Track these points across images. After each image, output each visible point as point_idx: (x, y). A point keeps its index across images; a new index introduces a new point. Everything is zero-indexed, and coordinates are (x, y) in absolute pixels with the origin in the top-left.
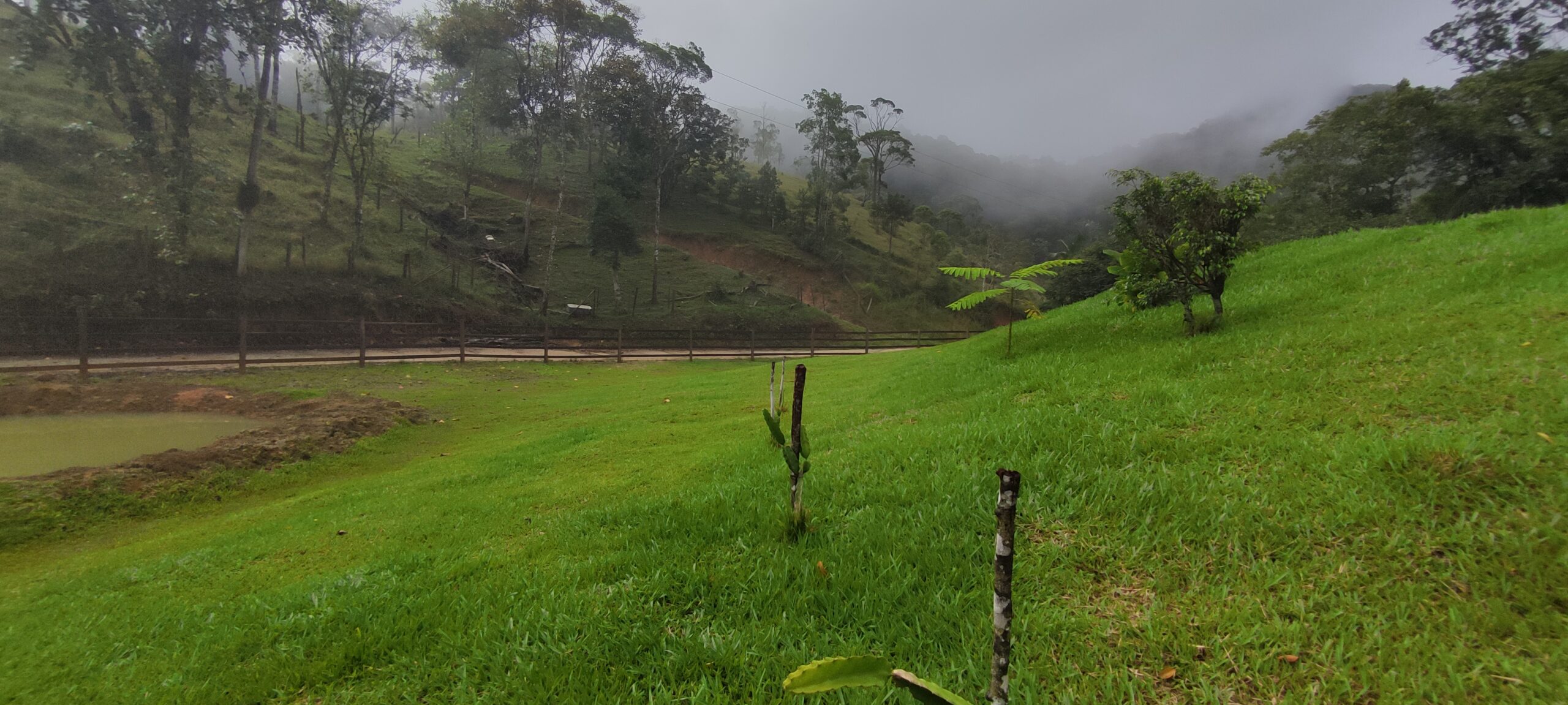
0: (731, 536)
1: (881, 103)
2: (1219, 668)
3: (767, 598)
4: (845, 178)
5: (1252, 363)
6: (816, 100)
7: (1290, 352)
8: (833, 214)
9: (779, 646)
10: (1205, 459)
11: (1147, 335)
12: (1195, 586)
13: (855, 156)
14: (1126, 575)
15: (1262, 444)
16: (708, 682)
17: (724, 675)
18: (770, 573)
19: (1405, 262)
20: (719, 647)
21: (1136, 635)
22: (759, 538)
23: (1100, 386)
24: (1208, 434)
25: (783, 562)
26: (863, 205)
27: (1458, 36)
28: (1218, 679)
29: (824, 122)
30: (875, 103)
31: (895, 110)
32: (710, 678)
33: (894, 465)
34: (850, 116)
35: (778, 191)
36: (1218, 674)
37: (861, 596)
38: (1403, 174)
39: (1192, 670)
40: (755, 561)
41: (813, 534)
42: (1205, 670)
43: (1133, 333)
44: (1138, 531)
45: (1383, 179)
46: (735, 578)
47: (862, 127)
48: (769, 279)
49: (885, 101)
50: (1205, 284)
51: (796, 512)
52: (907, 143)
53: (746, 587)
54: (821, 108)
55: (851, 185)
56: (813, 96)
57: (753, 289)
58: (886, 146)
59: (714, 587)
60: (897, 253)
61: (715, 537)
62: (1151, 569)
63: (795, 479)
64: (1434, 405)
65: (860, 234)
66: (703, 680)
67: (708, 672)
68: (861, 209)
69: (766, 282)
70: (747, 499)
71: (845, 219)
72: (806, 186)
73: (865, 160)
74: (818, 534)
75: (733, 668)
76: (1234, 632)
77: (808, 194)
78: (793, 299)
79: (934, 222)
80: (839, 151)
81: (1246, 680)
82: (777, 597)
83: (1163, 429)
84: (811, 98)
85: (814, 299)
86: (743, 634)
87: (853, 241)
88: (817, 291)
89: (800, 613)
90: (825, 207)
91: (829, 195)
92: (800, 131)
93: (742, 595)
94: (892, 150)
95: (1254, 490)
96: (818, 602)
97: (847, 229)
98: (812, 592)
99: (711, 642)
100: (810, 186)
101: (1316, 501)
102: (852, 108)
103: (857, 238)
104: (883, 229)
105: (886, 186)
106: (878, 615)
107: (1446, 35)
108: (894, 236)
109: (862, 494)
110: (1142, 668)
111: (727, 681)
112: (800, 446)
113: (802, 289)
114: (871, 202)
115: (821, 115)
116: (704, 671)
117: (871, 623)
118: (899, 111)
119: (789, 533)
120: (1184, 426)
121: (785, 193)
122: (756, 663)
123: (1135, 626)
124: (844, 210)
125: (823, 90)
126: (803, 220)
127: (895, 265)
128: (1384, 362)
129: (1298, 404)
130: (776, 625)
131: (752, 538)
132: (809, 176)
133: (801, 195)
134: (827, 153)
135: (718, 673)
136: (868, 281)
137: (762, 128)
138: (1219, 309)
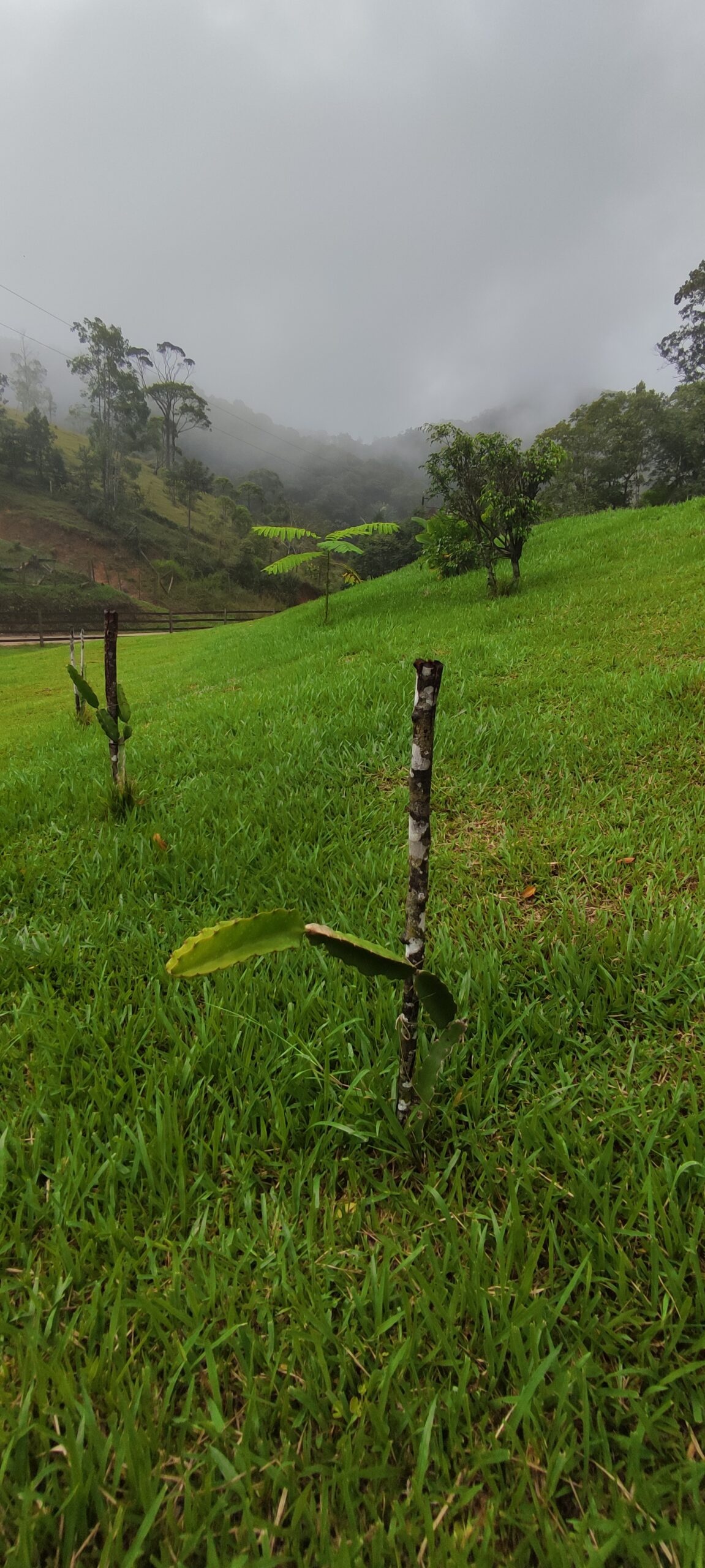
0: (41, 821)
1: (168, 349)
2: (573, 879)
3: (97, 884)
4: (134, 437)
5: (550, 618)
6: (89, 332)
7: (578, 608)
8: (122, 481)
9: (119, 933)
10: (527, 700)
11: (455, 599)
12: (538, 813)
13: (144, 412)
14: (477, 810)
15: (570, 684)
16: (34, 989)
17: (53, 977)
18: (96, 854)
19: (651, 536)
20: (42, 946)
21: (495, 863)
22: (76, 820)
23: (421, 644)
24: (526, 679)
25: (111, 842)
26: (156, 474)
27: (680, 347)
28: (573, 888)
29: (103, 362)
30: (163, 347)
31: (186, 360)
32: (36, 983)
33: (224, 730)
34: (134, 360)
35: (53, 446)
36: (573, 884)
37: (210, 865)
38: (635, 471)
39: (549, 884)
40: (76, 845)
41: (143, 808)
42: (562, 883)
43: (444, 597)
44: (482, 768)
45: (621, 475)
46: (53, 867)
47: (149, 377)
48: (54, 554)
49: (173, 348)
50: (506, 548)
51: (120, 786)
52: (201, 401)
53: (68, 875)
54: (97, 344)
55: (141, 446)
56: (86, 326)
57: (35, 565)
58: (178, 403)
59: (27, 880)
60: (197, 528)
61: (21, 825)
62: (497, 802)
63: (115, 747)
64: (691, 646)
65: (154, 505)
66: (27, 986)
67: (33, 977)
68: (154, 478)
69: (49, 557)
70: (57, 781)
71: (137, 487)
72: (87, 444)
73: (154, 419)
74: (149, 806)
75: (65, 967)
76: (579, 847)
77: (91, 454)
78: (84, 577)
79: (235, 495)
80: (123, 401)
81: (595, 886)
82: (108, 880)
83: (485, 678)
84: (83, 329)
85: (108, 578)
86: (72, 926)
87: (147, 513)
88: (111, 569)
89: (139, 893)
90: (114, 470)
91: (116, 456)
92: (74, 371)
93: (64, 884)
94: (185, 409)
95: (571, 724)
96: (159, 878)
97: (141, 499)
98: (152, 867)
99: (31, 942)
100: (92, 444)
101: (620, 728)
102: (134, 351)
103: (152, 509)
104: (181, 501)
105: (180, 453)
106: (232, 882)
107: (672, 344)
108: (193, 509)
109: (193, 761)
110: (504, 892)
111: (59, 982)
112: (117, 708)
113: (93, 567)
114: (164, 469)
115: (98, 352)
116: (27, 977)
117: (225, 891)
118: (190, 362)
119: (114, 810)
120: (503, 674)
121: (61, 450)
122: (93, 957)
123: (493, 854)
124: (134, 476)
125: (97, 319)
126: (88, 484)
127: (196, 541)
128: (649, 614)
129: (591, 651)
130: (112, 911)
131: (68, 821)
132: (89, 431)
133: (83, 453)
134: (110, 402)
135: (46, 976)
136: (166, 558)
137: (23, 364)
138: (517, 574)
